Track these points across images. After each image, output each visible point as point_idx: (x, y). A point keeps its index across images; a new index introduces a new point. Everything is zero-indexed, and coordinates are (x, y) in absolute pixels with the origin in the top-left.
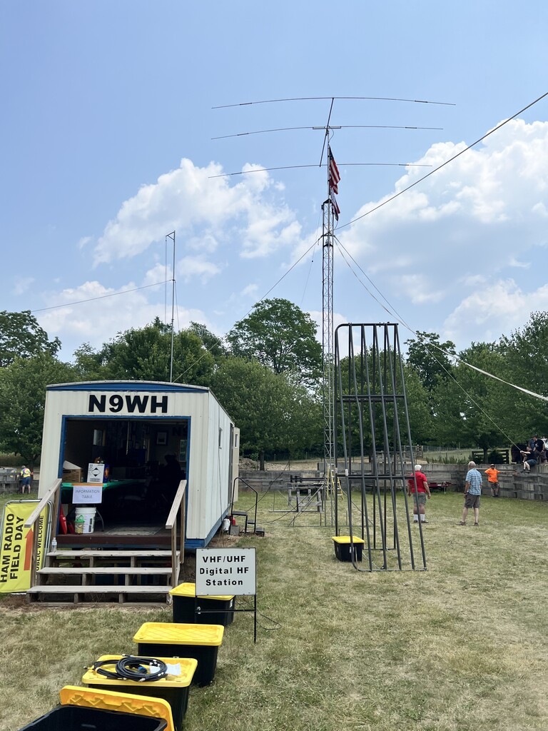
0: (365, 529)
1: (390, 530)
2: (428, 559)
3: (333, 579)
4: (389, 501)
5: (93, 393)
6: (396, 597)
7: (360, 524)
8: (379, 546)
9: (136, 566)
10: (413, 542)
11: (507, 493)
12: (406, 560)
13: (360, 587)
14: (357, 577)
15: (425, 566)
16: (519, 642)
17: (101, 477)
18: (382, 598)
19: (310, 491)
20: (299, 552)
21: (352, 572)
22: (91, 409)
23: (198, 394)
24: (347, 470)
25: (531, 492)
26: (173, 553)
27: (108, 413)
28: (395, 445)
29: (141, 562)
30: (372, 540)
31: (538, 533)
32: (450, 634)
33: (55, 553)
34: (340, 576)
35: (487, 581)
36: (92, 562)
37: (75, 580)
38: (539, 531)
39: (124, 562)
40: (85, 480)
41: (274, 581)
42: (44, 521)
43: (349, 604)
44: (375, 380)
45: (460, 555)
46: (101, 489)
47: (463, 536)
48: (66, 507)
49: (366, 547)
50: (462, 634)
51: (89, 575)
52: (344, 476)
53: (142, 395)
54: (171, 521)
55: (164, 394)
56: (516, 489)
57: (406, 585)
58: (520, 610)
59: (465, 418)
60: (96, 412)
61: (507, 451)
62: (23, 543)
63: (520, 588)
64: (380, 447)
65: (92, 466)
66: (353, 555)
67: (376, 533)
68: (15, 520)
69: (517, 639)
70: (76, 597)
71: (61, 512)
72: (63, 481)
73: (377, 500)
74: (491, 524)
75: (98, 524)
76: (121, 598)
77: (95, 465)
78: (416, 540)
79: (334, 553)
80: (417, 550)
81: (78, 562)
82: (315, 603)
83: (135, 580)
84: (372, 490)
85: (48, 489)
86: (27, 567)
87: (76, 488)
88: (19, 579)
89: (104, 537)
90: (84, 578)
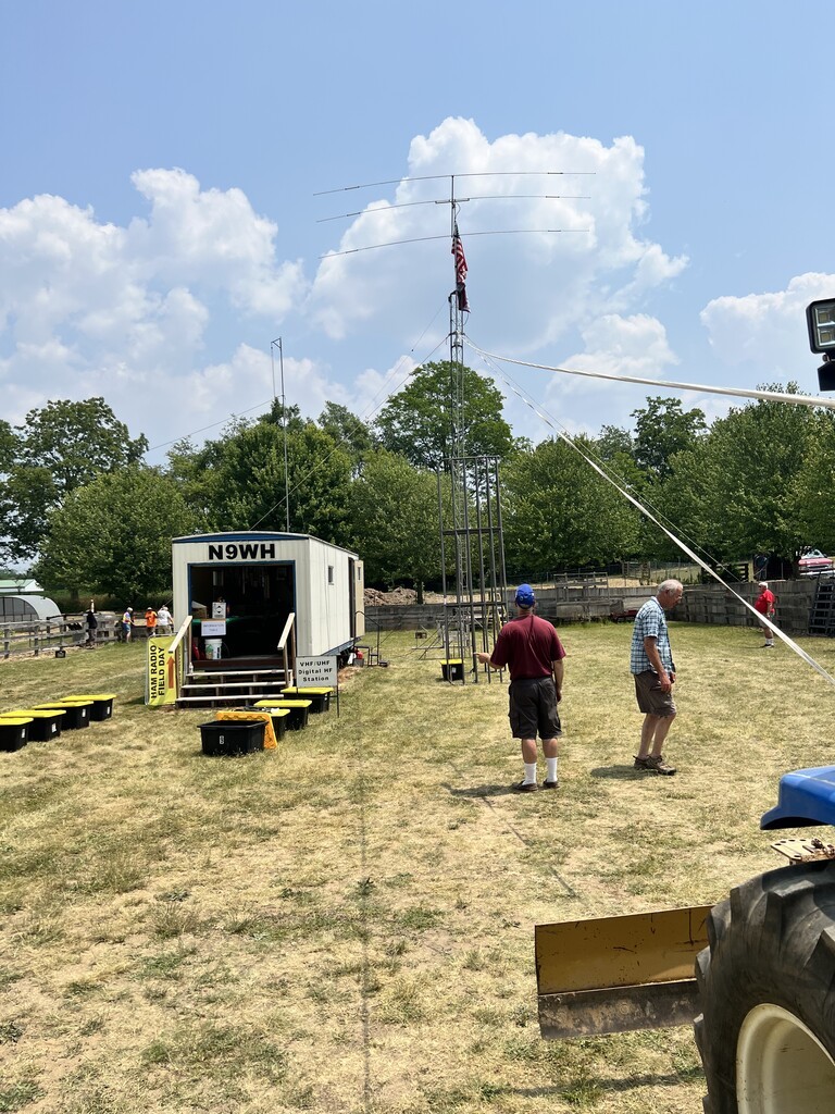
5: (211, 544)
9: (258, 681)
17: (224, 613)
22: (211, 557)
23: (300, 541)
26: (286, 671)
27: (225, 560)
29: (261, 678)
33: (192, 674)
36: (222, 679)
37: (211, 692)
39: (249, 678)
40: (210, 617)
42: (181, 649)
46: (224, 623)
48: (196, 639)
51: (220, 688)
53: (252, 543)
54: (282, 643)
55: (271, 542)
60: (216, 559)
62: (166, 668)
65: (216, 605)
68: (157, 651)
70: (213, 703)
72: (193, 618)
75: (224, 651)
76: (247, 703)
81: (209, 680)
83: (257, 690)
85: (182, 624)
86: (171, 686)
87: (204, 623)
88: (167, 695)
89: (231, 662)
90: (217, 691)
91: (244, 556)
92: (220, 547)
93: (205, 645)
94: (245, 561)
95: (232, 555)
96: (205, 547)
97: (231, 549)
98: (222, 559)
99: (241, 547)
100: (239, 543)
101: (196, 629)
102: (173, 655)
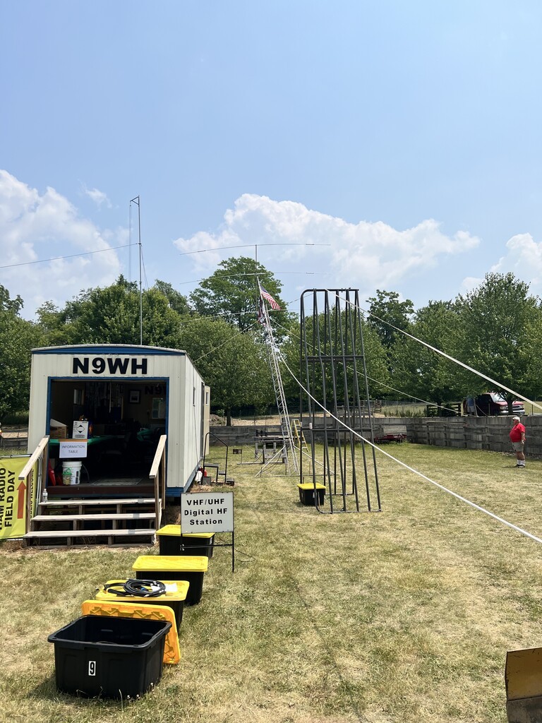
0: (327, 478)
1: (349, 478)
2: (383, 502)
3: (298, 521)
4: (349, 452)
5: (76, 356)
6: (354, 534)
7: (322, 473)
8: (339, 491)
9: (122, 512)
10: (370, 488)
11: (457, 444)
12: (363, 503)
13: (322, 526)
14: (320, 518)
15: (380, 508)
16: (455, 565)
17: (85, 433)
18: (342, 535)
19: (275, 444)
20: (267, 499)
21: (315, 514)
22: (75, 371)
23: (175, 357)
24: (311, 424)
25: (479, 442)
26: (156, 500)
27: (91, 374)
28: (354, 400)
29: (126, 509)
30: (333, 487)
31: (482, 479)
32: (399, 561)
33: (46, 503)
34: (305, 518)
35: (433, 519)
36: (80, 510)
37: (68, 525)
38: (482, 476)
39: (111, 509)
40: (70, 436)
41: (246, 523)
42: (34, 474)
43: (313, 540)
44: (337, 339)
45: (412, 498)
46: (85, 444)
47: (416, 482)
48: (53, 461)
49: (327, 493)
50: (409, 560)
51: (79, 522)
52: (309, 429)
53: (123, 357)
54: (154, 471)
55: (143, 357)
56: (466, 440)
57: (363, 524)
58: (459, 541)
59: (421, 375)
60: (80, 373)
61: (459, 405)
62: (16, 494)
63: (460, 524)
64: (341, 402)
65: (77, 424)
66: (316, 500)
67: (337, 480)
68: (7, 474)
69: (453, 563)
70: (69, 540)
71: (49, 466)
72: (51, 438)
73: (337, 451)
74: (441, 471)
75: (84, 476)
76: (110, 540)
77: (79, 423)
78: (372, 487)
79: (299, 498)
80: (373, 495)
81: (67, 510)
82: (283, 540)
83: (121, 524)
84: (333, 443)
85: (37, 445)
86: (20, 516)
87: (63, 444)
88: (14, 526)
89: (91, 488)
90: (75, 524)
91: (113, 371)
92: (86, 360)
93: (62, 468)
94: (113, 375)
95: (99, 369)
96: (68, 360)
97: (99, 363)
98: (87, 373)
99: (110, 360)
100: (108, 356)
101: (53, 450)
102: (25, 482)
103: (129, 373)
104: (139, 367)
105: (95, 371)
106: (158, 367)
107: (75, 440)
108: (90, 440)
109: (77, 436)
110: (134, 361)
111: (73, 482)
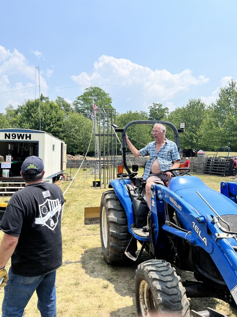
5: (6, 133)
9: (22, 186)
17: (10, 160)
22: (6, 138)
23: (41, 134)
36: (8, 185)
40: (5, 161)
46: (10, 163)
53: (22, 134)
55: (30, 133)
70: (3, 195)
75: (10, 175)
77: (8, 156)
89: (12, 178)
90: (6, 190)
91: (19, 138)
92: (9, 134)
93: (2, 172)
94: (19, 140)
95: (14, 138)
96: (3, 133)
97: (14, 135)
98: (10, 139)
100: (17, 133)
103: (24, 139)
104: (28, 137)
105: (13, 138)
106: (35, 137)
107: (7, 162)
108: (12, 162)
109: (8, 161)
110: (26, 135)
111: (6, 177)
